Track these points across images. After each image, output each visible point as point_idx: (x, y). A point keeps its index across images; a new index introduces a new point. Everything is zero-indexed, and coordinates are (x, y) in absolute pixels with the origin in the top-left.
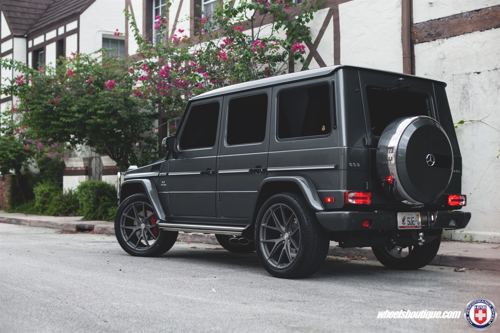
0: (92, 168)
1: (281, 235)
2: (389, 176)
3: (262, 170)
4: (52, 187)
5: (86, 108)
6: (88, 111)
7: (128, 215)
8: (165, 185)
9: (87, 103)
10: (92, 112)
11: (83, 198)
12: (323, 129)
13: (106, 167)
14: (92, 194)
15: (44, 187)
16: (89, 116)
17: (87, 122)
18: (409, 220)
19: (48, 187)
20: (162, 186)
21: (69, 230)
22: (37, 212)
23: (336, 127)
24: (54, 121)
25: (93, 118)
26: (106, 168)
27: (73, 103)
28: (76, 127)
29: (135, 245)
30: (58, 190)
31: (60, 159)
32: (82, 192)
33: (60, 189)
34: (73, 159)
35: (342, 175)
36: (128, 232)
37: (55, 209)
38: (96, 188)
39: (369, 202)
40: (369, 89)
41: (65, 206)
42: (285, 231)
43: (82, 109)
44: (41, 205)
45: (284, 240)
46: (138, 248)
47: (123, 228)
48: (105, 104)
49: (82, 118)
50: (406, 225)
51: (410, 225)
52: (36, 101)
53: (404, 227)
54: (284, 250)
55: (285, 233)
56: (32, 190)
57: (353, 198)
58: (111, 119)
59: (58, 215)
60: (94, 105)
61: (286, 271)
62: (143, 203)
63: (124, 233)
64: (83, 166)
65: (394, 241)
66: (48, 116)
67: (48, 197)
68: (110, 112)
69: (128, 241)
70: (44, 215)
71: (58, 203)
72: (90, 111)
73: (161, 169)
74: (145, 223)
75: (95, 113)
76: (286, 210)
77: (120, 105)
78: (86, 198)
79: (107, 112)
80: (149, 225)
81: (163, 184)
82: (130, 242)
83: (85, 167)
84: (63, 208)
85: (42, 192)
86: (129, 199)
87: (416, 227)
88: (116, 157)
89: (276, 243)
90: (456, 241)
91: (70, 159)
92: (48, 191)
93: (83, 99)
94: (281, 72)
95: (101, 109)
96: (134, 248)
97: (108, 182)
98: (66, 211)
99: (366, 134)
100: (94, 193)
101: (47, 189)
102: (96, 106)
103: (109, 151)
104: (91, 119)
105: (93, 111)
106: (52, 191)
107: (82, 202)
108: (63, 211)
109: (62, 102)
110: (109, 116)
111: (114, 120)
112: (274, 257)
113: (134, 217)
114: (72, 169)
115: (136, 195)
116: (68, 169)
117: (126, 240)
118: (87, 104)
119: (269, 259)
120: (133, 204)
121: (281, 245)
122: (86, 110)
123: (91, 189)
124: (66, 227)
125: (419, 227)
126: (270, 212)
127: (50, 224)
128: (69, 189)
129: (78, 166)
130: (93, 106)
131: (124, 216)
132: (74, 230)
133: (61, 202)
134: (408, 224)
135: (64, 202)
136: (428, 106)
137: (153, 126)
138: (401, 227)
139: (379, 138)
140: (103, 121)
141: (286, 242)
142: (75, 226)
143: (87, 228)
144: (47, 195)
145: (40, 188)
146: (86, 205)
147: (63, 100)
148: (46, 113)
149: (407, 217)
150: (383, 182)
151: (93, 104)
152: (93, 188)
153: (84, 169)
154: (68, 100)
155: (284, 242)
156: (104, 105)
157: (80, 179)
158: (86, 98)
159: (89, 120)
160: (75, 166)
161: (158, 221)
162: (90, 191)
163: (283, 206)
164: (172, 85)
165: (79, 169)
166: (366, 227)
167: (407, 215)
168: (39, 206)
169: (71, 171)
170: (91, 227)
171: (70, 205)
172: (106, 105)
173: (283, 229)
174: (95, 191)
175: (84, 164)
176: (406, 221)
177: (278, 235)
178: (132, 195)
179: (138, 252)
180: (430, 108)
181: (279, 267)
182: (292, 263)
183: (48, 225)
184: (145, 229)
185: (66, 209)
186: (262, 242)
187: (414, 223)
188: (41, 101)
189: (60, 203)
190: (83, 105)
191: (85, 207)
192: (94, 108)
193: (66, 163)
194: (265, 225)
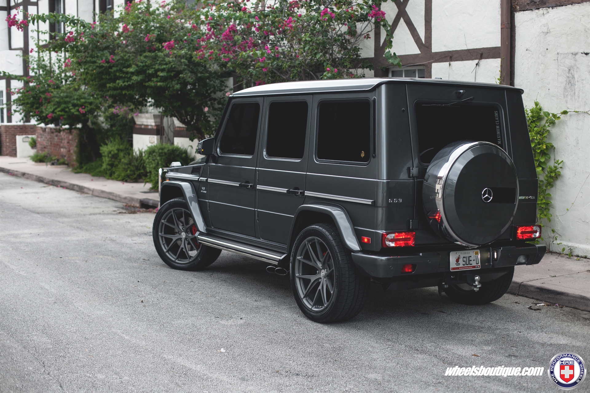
0: (164, 127)
1: (317, 272)
2: (437, 214)
3: (299, 193)
4: (121, 147)
5: (145, 68)
6: (148, 72)
7: (167, 221)
8: (205, 192)
9: (146, 62)
10: (152, 73)
11: (151, 166)
12: (363, 155)
13: (178, 127)
14: (161, 161)
15: (112, 147)
16: (149, 77)
17: (147, 84)
18: (465, 259)
19: (117, 147)
20: (202, 192)
21: (132, 205)
22: (105, 175)
23: (375, 155)
24: (110, 83)
25: (153, 80)
26: (178, 129)
27: (131, 62)
28: (135, 89)
29: (176, 256)
30: (128, 149)
31: (128, 115)
32: (150, 158)
33: (130, 148)
34: (143, 115)
35: (381, 213)
36: (168, 241)
37: (123, 174)
38: (165, 154)
39: (411, 243)
40: (418, 107)
41: (134, 171)
42: (321, 268)
43: (141, 69)
44: (109, 167)
45: (321, 278)
46: (179, 260)
47: (162, 237)
48: (166, 64)
49: (141, 80)
50: (461, 265)
51: (466, 266)
52: (88, 59)
53: (458, 268)
54: (320, 290)
55: (321, 270)
56: (99, 150)
57: (392, 240)
58: (173, 82)
59: (126, 181)
60: (155, 65)
61: (321, 316)
62: (183, 210)
63: (163, 242)
64: (153, 124)
65: (446, 284)
66: (104, 77)
67: (116, 158)
68: (172, 75)
69: (168, 251)
70: (112, 179)
71: (126, 167)
72: (150, 72)
73: (201, 172)
74: (186, 232)
75: (155, 75)
76: (321, 244)
77: (183, 66)
78: (154, 165)
79: (169, 74)
80: (190, 235)
81: (203, 190)
82: (170, 252)
83: (156, 125)
84: (132, 173)
85: (110, 152)
86: (168, 204)
87: (474, 267)
88: (186, 120)
89: (312, 281)
90: (554, 253)
91: (140, 115)
92: (116, 152)
93: (142, 58)
94: (363, 36)
95: (163, 70)
96: (174, 260)
97: (180, 146)
98: (135, 176)
99: (411, 161)
100: (162, 160)
101: (115, 150)
102: (157, 67)
103: (176, 114)
104: (151, 81)
105: (154, 72)
106: (122, 150)
107: (150, 169)
108: (131, 177)
109: (118, 61)
110: (172, 78)
111: (177, 84)
112: (310, 295)
113: (174, 224)
114: (143, 127)
115: (176, 200)
116: (138, 127)
117: (165, 250)
118: (147, 64)
119: (304, 297)
120: (172, 210)
121: (317, 283)
122: (146, 70)
123: (159, 156)
124: (129, 201)
125: (477, 267)
126: (306, 245)
127: (113, 196)
128: (139, 150)
129: (149, 124)
130: (154, 67)
131: (163, 223)
132: (138, 205)
133: (129, 166)
134: (463, 265)
135: (133, 166)
136: (497, 120)
137: (226, 87)
138: (454, 269)
139: (428, 166)
140: (164, 84)
141: (322, 279)
142: (139, 201)
143: (151, 205)
144: (115, 157)
145: (108, 148)
146: (155, 173)
147: (120, 58)
148: (101, 73)
149: (462, 256)
150: (430, 219)
151: (153, 63)
152: (161, 154)
153: (155, 128)
154: (125, 58)
155: (320, 280)
156: (165, 66)
157: (151, 139)
158: (146, 57)
159: (149, 83)
160: (145, 123)
161: (198, 233)
162: (158, 158)
163: (319, 241)
164: (237, 49)
165: (150, 127)
166: (408, 272)
167: (462, 254)
168: (107, 169)
169: (141, 129)
170: (156, 204)
171: (140, 170)
172: (167, 66)
173: (320, 265)
174: (163, 157)
175: (155, 122)
176: (461, 261)
177: (314, 271)
178: (171, 200)
179: (179, 265)
180: (500, 122)
181: (314, 309)
182: (326, 307)
183: (111, 197)
184: (186, 239)
185: (135, 174)
186: (297, 277)
187: (471, 262)
188: (94, 59)
189: (129, 168)
190: (142, 65)
191: (154, 175)
192: (154, 68)
193: (136, 119)
194: (301, 258)
